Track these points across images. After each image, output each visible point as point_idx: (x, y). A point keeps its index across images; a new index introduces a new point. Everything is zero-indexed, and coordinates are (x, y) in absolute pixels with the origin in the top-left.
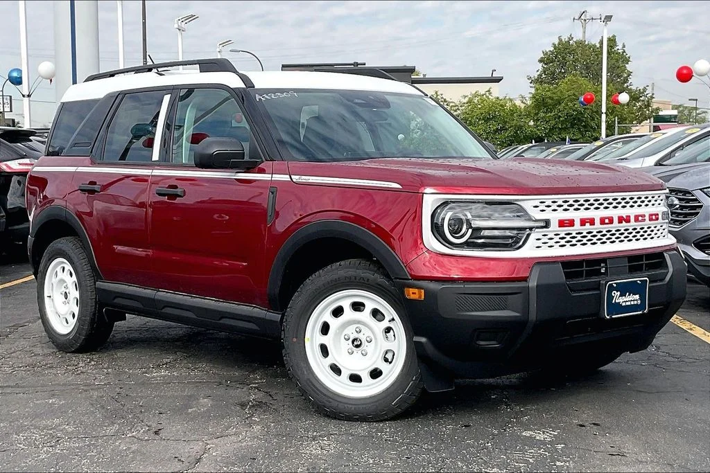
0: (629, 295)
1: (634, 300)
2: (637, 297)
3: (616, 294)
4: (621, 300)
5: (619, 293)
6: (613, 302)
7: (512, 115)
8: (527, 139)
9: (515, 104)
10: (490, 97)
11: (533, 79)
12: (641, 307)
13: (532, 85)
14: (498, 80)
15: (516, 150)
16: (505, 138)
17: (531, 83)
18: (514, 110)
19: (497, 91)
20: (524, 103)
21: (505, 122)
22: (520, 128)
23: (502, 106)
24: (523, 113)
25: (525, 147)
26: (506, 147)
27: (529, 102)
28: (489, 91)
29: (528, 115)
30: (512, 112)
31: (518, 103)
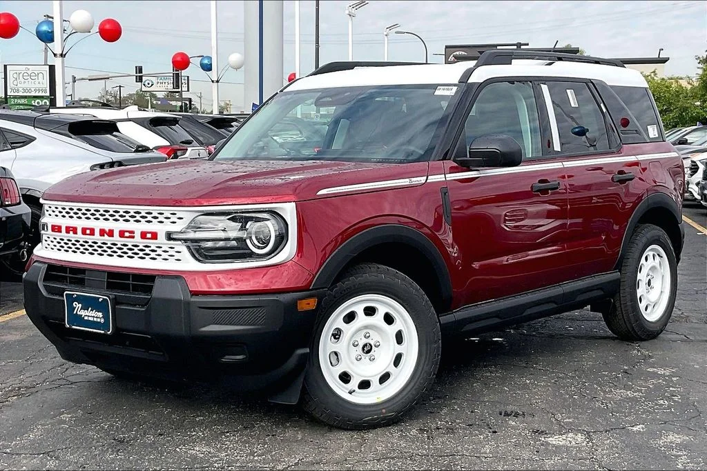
0: (92, 310)
1: (97, 317)
2: (100, 315)
3: (77, 305)
4: (83, 313)
5: (80, 305)
6: (75, 312)
7: (678, 96)
8: (693, 121)
9: (681, 86)
10: (655, 78)
11: (702, 59)
12: (105, 326)
13: (700, 66)
14: (664, 61)
15: (679, 132)
16: (670, 120)
17: (699, 63)
18: (680, 92)
19: (663, 71)
20: (691, 84)
21: (670, 104)
22: (685, 109)
23: (667, 87)
24: (690, 94)
25: (689, 129)
26: (670, 128)
27: (696, 84)
28: (654, 72)
29: (694, 97)
30: (678, 94)
31: (684, 83)
